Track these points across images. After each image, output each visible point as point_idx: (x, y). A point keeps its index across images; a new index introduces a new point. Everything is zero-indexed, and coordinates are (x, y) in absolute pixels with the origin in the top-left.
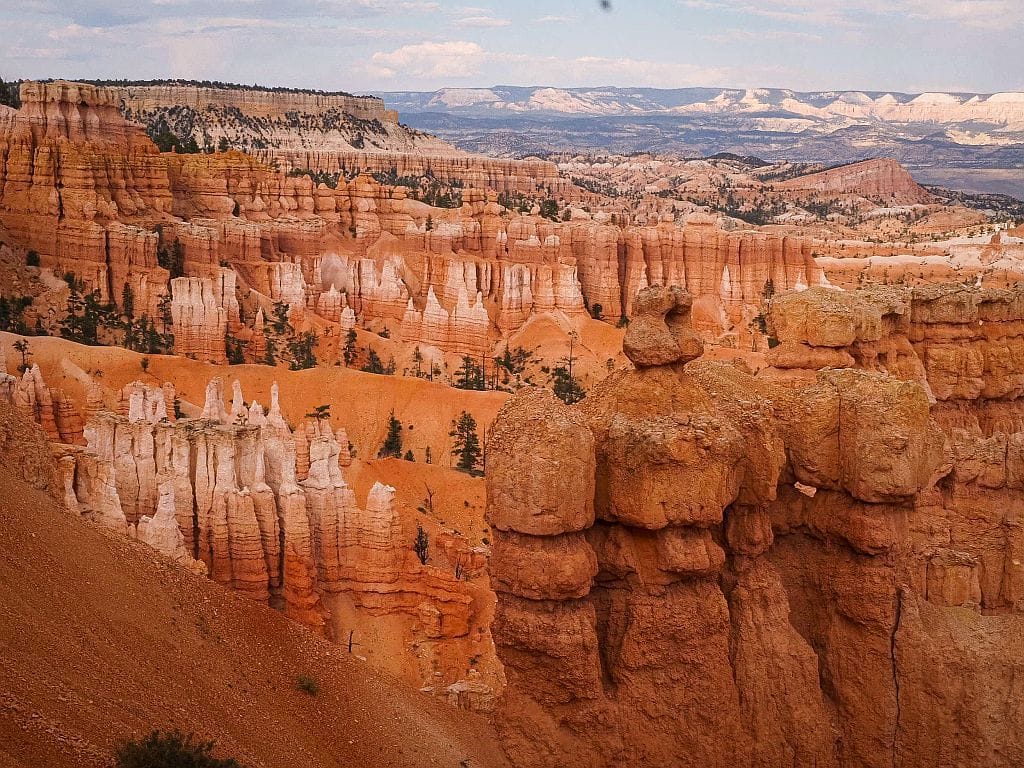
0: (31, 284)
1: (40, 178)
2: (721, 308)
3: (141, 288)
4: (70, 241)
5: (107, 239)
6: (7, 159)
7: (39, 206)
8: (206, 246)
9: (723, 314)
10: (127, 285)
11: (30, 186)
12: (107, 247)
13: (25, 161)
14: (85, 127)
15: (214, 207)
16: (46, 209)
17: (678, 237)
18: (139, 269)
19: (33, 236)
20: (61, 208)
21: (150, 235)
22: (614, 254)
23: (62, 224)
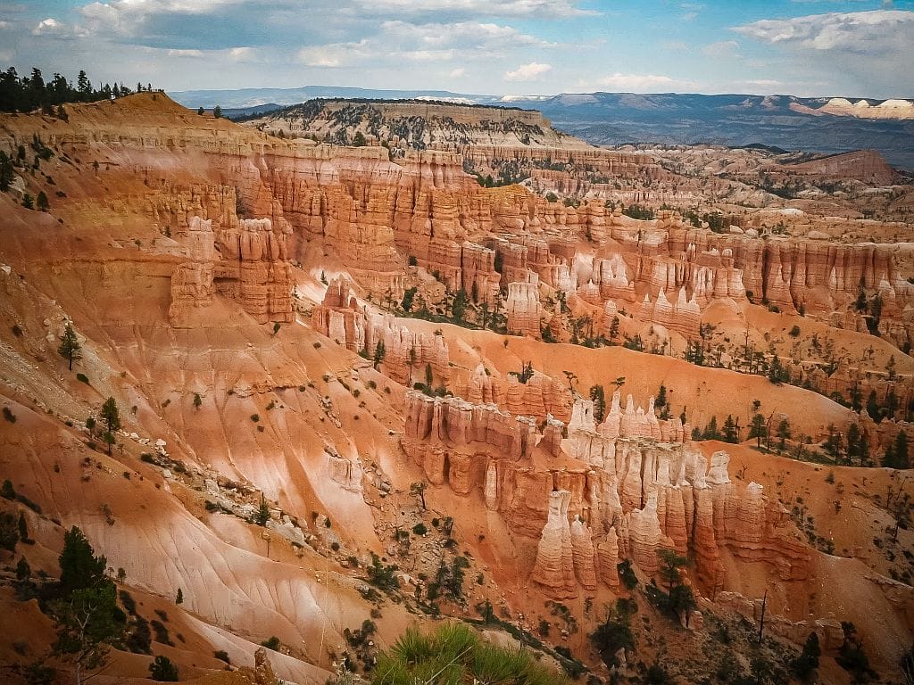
0: (413, 278)
1: (419, 212)
2: (829, 294)
3: (483, 285)
4: (437, 252)
5: (462, 252)
6: (396, 199)
7: (418, 229)
8: (520, 257)
9: (831, 299)
10: (474, 282)
11: (411, 216)
12: (462, 257)
13: (409, 200)
14: (445, 179)
15: (511, 225)
16: (423, 232)
17: (802, 247)
18: (482, 272)
19: (413, 247)
20: (432, 231)
21: (491, 252)
22: (760, 258)
23: (432, 241)
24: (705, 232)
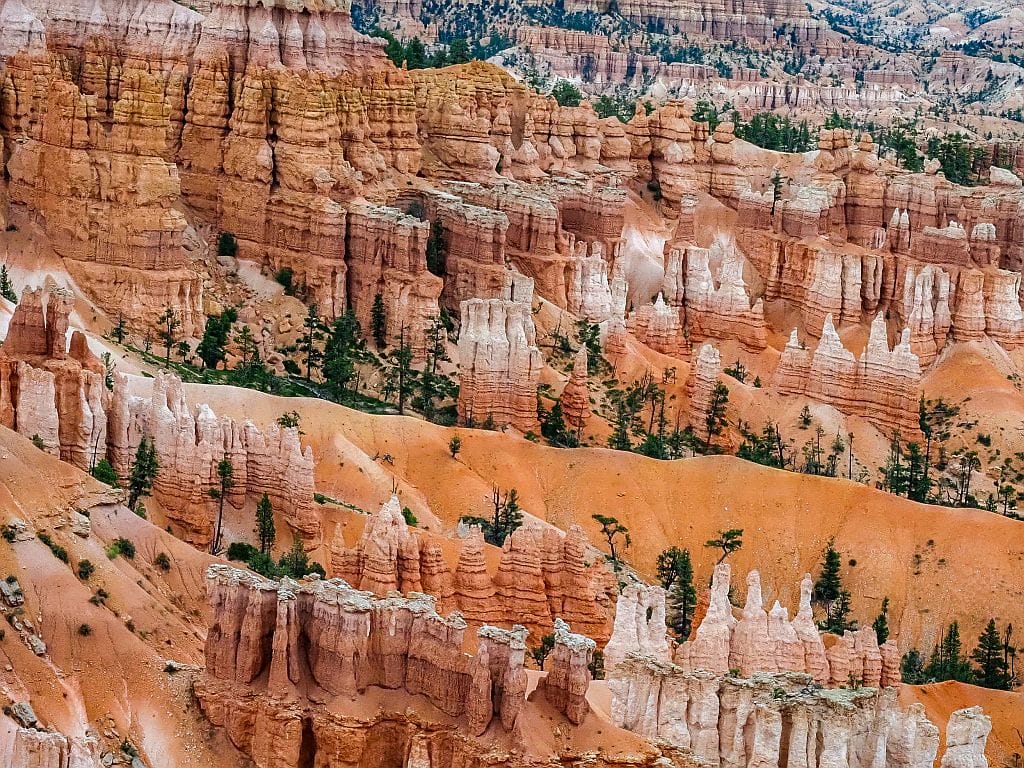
0: (228, 286)
1: (245, 126)
3: (400, 305)
4: (288, 222)
5: (348, 224)
6: (187, 93)
7: (239, 168)
8: (489, 238)
10: (378, 298)
11: (224, 135)
12: (348, 237)
13: (219, 97)
14: (308, 46)
15: (468, 159)
16: (252, 173)
18: (397, 274)
19: (229, 210)
20: (275, 172)
21: (419, 224)
23: (276, 197)
24: (932, 181)
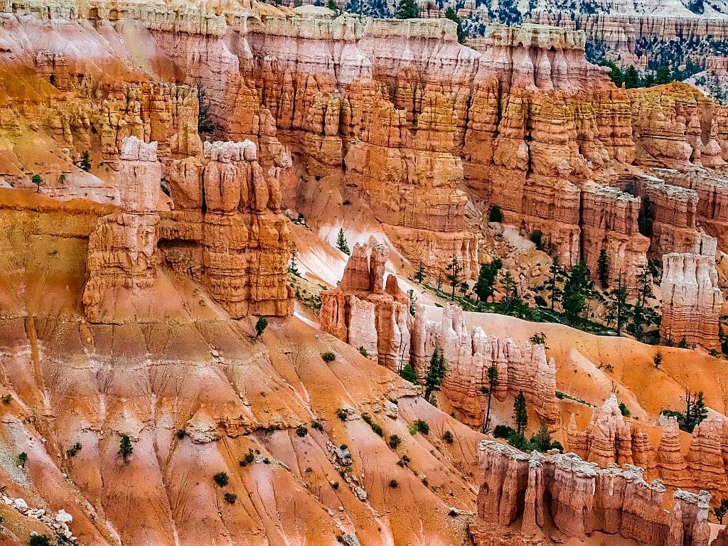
0: (496, 243)
1: (509, 131)
3: (619, 257)
4: (539, 198)
5: (582, 199)
6: (469, 106)
7: (504, 160)
8: (684, 209)
10: (603, 252)
11: (495, 137)
12: (581, 209)
13: (491, 110)
14: (554, 73)
15: (669, 152)
16: (513, 164)
18: (617, 235)
19: (497, 190)
20: (530, 163)
21: (633, 199)
23: (530, 180)
